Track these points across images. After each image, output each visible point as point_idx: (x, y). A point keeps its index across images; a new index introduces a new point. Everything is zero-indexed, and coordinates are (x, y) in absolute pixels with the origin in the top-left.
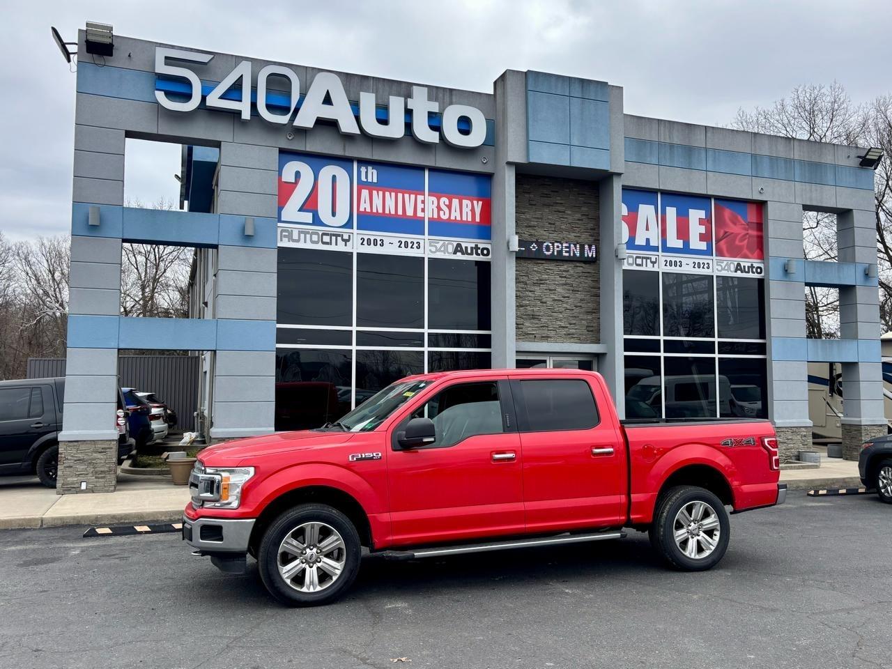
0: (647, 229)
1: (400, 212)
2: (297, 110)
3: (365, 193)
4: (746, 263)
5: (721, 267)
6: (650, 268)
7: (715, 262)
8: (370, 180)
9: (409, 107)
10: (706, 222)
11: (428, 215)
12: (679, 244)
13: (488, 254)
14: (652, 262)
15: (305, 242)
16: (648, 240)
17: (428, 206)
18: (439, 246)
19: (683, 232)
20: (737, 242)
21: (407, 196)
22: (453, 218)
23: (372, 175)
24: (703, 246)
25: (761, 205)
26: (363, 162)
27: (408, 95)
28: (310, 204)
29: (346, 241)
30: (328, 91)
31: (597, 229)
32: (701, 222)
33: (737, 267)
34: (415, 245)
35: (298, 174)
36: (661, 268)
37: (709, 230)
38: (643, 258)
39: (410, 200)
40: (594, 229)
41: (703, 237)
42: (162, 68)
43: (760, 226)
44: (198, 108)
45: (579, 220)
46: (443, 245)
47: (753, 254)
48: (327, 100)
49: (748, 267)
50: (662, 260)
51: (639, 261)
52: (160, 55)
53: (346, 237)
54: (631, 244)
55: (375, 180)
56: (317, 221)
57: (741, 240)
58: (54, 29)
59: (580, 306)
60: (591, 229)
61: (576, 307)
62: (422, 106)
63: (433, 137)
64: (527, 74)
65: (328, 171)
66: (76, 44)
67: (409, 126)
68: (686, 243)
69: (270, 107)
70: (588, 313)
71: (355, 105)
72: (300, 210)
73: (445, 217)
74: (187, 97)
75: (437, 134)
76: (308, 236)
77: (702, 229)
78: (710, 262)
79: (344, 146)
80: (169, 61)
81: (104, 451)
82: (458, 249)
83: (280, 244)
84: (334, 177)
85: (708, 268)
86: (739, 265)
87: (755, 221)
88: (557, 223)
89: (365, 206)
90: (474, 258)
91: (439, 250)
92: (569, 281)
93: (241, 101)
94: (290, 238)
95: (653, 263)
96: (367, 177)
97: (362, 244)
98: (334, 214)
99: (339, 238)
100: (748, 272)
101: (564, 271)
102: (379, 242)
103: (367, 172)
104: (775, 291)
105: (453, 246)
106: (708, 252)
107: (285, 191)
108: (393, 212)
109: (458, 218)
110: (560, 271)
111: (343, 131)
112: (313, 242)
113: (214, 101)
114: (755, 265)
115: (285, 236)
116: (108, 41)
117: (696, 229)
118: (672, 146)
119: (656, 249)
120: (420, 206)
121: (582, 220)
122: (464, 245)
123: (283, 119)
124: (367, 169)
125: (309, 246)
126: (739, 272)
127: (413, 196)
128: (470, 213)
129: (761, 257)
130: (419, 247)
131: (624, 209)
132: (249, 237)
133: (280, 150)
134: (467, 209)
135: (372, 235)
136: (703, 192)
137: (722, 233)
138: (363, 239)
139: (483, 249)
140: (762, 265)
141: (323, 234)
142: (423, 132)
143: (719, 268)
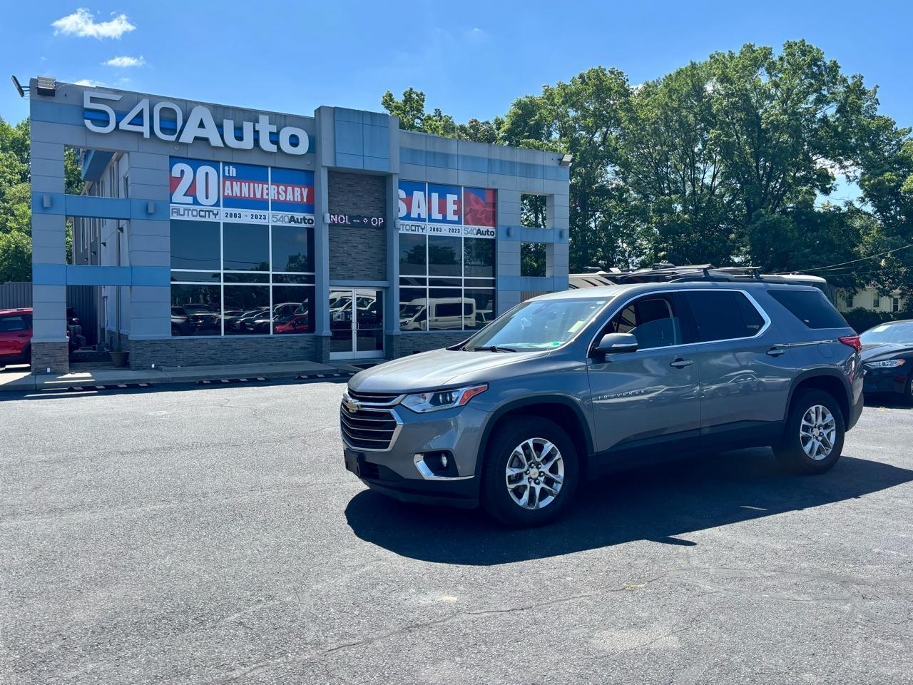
0: (419, 207)
1: (252, 196)
2: (181, 131)
3: (228, 183)
4: (483, 229)
5: (467, 231)
6: (420, 232)
7: (463, 228)
8: (231, 175)
9: (256, 129)
10: (457, 202)
11: (270, 198)
12: (440, 217)
13: (312, 223)
14: (421, 229)
15: (188, 216)
16: (419, 214)
17: (271, 191)
18: (278, 217)
19: (442, 209)
20: (478, 216)
21: (256, 185)
22: (288, 199)
23: (233, 171)
24: (456, 218)
25: (495, 191)
26: (225, 163)
27: (256, 121)
28: (191, 191)
29: (216, 215)
30: (202, 120)
31: (384, 206)
32: (455, 202)
33: (478, 232)
34: (263, 217)
35: (182, 172)
36: (428, 233)
37: (459, 207)
38: (416, 226)
39: (258, 188)
40: (384, 208)
41: (455, 212)
42: (88, 104)
43: (494, 205)
44: (114, 130)
46: (282, 217)
47: (488, 222)
48: (201, 125)
49: (485, 231)
50: (428, 229)
51: (413, 228)
52: (87, 95)
53: (215, 212)
54: (408, 217)
55: (235, 175)
56: (196, 202)
57: (481, 214)
58: (14, 77)
59: (374, 257)
60: (381, 207)
61: (371, 257)
62: (265, 128)
63: (273, 148)
64: (335, 109)
65: (202, 170)
66: (29, 87)
67: (256, 141)
68: (445, 216)
69: (162, 129)
70: (379, 261)
71: (220, 127)
72: (184, 195)
73: (282, 199)
74: (106, 123)
75: (276, 146)
76: (190, 212)
77: (455, 207)
78: (460, 228)
79: (214, 154)
80: (93, 100)
81: (61, 349)
82: (292, 219)
83: (172, 218)
84: (207, 173)
85: (459, 232)
86: (479, 230)
87: (492, 201)
89: (228, 192)
90: (303, 225)
91: (279, 220)
92: (366, 241)
94: (178, 213)
95: (423, 229)
96: (229, 173)
97: (226, 217)
98: (207, 198)
99: (211, 213)
100: (485, 235)
102: (238, 215)
103: (229, 170)
104: (502, 247)
105: (288, 217)
106: (459, 222)
107: (175, 182)
108: (247, 196)
109: (292, 200)
110: (361, 235)
111: (213, 144)
112: (193, 216)
113: (124, 125)
114: (490, 230)
115: (175, 213)
116: (52, 88)
117: (451, 207)
118: (435, 153)
119: (424, 220)
120: (265, 192)
121: (373, 201)
122: (296, 217)
123: (173, 138)
124: (229, 167)
125: (191, 218)
126: (479, 235)
127: (260, 185)
128: (299, 196)
129: (495, 225)
130: (265, 218)
131: (402, 194)
132: (151, 214)
133: (170, 157)
134: (297, 193)
135: (233, 211)
136: (456, 183)
137: (468, 209)
138: (227, 213)
139: (309, 220)
140: (494, 230)
141: (200, 211)
142: (266, 144)
143: (466, 232)
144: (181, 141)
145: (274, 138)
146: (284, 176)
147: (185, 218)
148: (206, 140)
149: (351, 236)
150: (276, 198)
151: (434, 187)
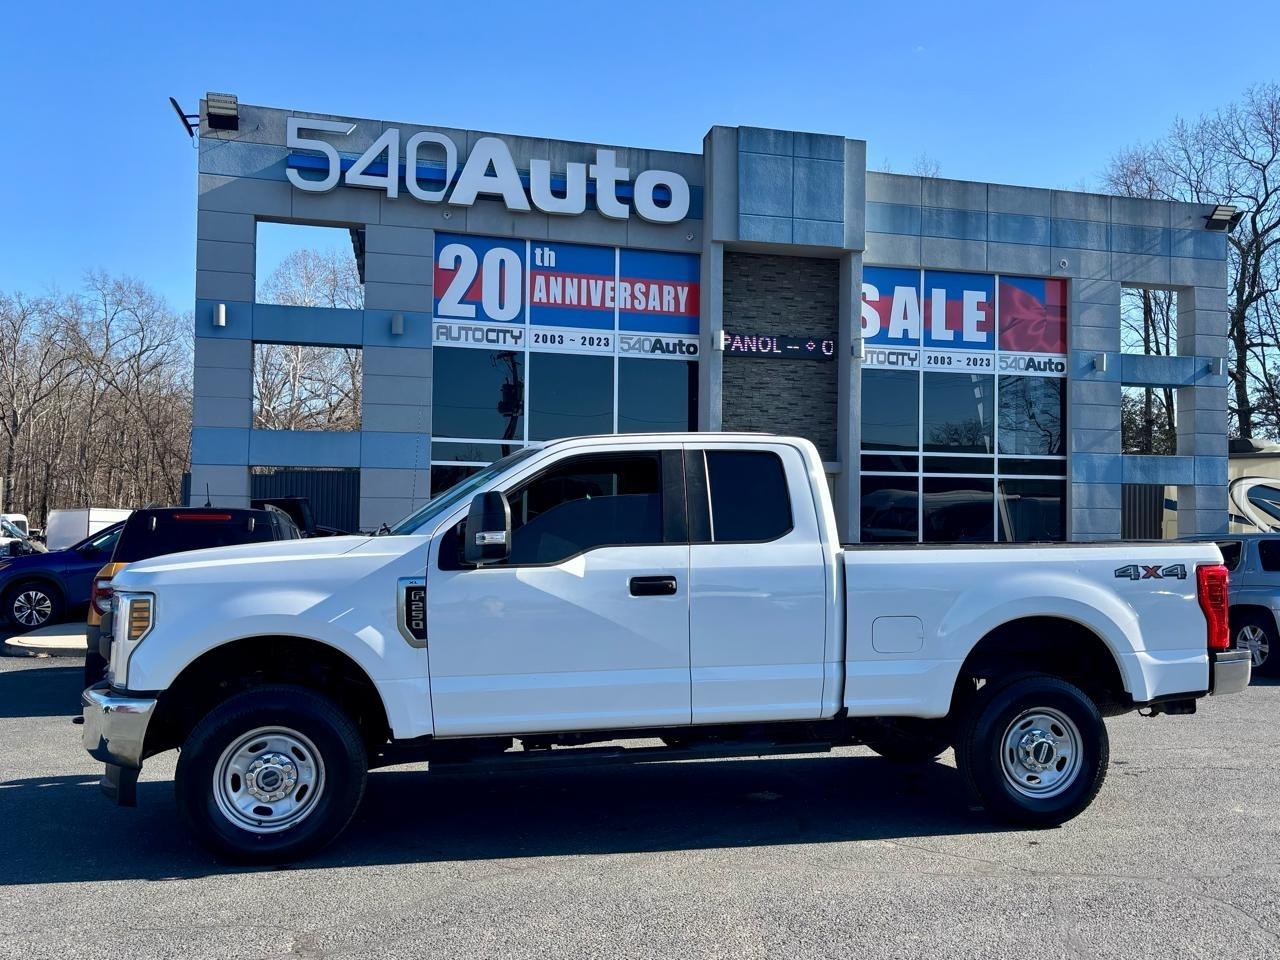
0: (905, 317)
2: (454, 184)
3: (540, 280)
4: (1041, 357)
5: (1005, 363)
6: (907, 366)
7: (997, 357)
8: (547, 264)
9: (592, 176)
10: (986, 306)
11: (618, 305)
12: (949, 335)
13: (695, 352)
14: (910, 359)
15: (467, 340)
16: (905, 332)
17: (619, 294)
18: (632, 342)
19: (954, 319)
20: (1030, 332)
21: (592, 282)
22: (650, 308)
23: (549, 258)
24: (982, 337)
25: (1064, 283)
26: (537, 243)
27: (591, 161)
28: (473, 295)
29: (516, 338)
30: (491, 161)
31: (833, 316)
32: (980, 306)
33: (1029, 363)
34: (603, 342)
35: (458, 259)
36: (922, 367)
37: (990, 316)
38: (898, 354)
39: (596, 287)
40: (832, 319)
41: (981, 326)
42: (294, 142)
43: (1063, 310)
44: (337, 184)
45: (811, 308)
46: (639, 341)
47: (1051, 346)
48: (491, 172)
49: (1045, 363)
50: (923, 359)
51: (893, 358)
52: (293, 125)
54: (882, 338)
55: (553, 264)
56: (481, 315)
57: (1036, 328)
58: (172, 99)
59: (812, 416)
60: (828, 319)
61: (806, 416)
63: (622, 211)
64: (737, 130)
65: (495, 255)
66: (197, 116)
67: (591, 197)
68: (959, 334)
69: (422, 182)
71: (524, 174)
72: (461, 302)
73: (640, 307)
74: (324, 173)
75: (626, 207)
76: (470, 333)
77: (982, 316)
78: (991, 357)
79: (514, 225)
80: (302, 133)
82: (657, 345)
83: (436, 343)
84: (502, 262)
85: (988, 365)
86: (1031, 360)
87: (1058, 303)
88: (784, 313)
89: (540, 295)
90: (678, 356)
91: (633, 348)
92: (797, 385)
93: (386, 176)
94: (448, 334)
95: (912, 360)
96: (542, 261)
97: (536, 341)
98: (501, 306)
99: (508, 335)
100: (1045, 370)
101: (792, 372)
102: (557, 339)
103: (542, 255)
104: (1081, 391)
105: (650, 341)
106: (988, 345)
107: (444, 278)
108: (575, 302)
109: (658, 308)
110: (786, 372)
111: (510, 207)
112: (476, 340)
113: (354, 176)
114: (1055, 360)
115: (442, 334)
116: (233, 113)
117: (972, 316)
118: (940, 211)
119: (916, 342)
120: (609, 294)
121: (816, 308)
122: (664, 342)
123: (437, 196)
124: (543, 250)
125: (471, 345)
126: (1031, 369)
127: (600, 283)
128: (672, 302)
129: (1064, 350)
130: (607, 345)
131: (872, 292)
132: (397, 336)
133: (438, 233)
134: (668, 297)
135: (549, 330)
136: (982, 268)
137: (1008, 320)
138: (537, 336)
139: (689, 346)
140: (1064, 361)
141: (489, 330)
142: (609, 205)
143: (1004, 365)
144: (452, 201)
145: (625, 192)
146: (644, 264)
147: (461, 344)
148: (498, 199)
149: (769, 375)
150: (629, 306)
151: (937, 277)
